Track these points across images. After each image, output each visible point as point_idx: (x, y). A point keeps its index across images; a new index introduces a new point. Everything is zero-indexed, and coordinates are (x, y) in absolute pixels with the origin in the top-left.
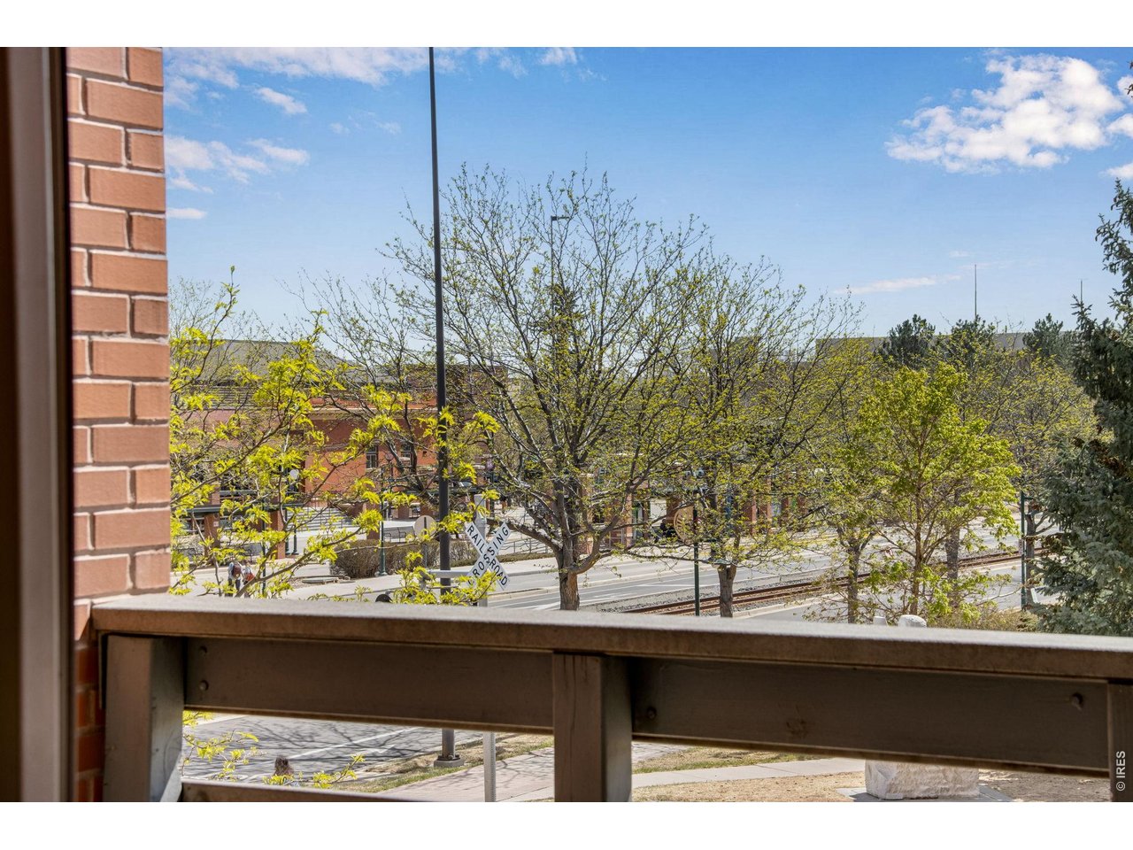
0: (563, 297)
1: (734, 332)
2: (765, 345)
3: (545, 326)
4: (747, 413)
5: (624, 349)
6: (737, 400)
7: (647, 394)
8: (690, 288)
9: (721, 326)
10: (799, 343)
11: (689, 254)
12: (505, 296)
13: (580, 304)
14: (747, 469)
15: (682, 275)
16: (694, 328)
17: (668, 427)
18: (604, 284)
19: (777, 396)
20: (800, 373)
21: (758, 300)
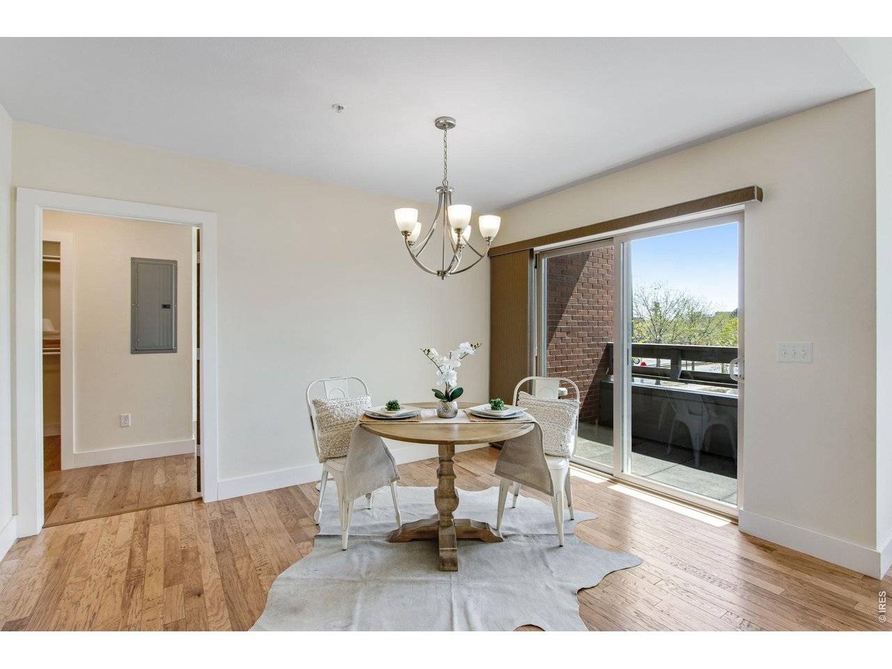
0: (657, 305)
1: (696, 310)
2: (703, 313)
3: (653, 310)
4: (699, 327)
5: (671, 314)
6: (696, 324)
7: (676, 322)
8: (686, 302)
9: (693, 309)
10: (711, 312)
11: (685, 295)
12: (646, 304)
13: (660, 306)
14: (698, 338)
15: (684, 300)
16: (687, 310)
17: (680, 329)
18: (667, 301)
19: (706, 324)
20: (710, 319)
21: (701, 304)
